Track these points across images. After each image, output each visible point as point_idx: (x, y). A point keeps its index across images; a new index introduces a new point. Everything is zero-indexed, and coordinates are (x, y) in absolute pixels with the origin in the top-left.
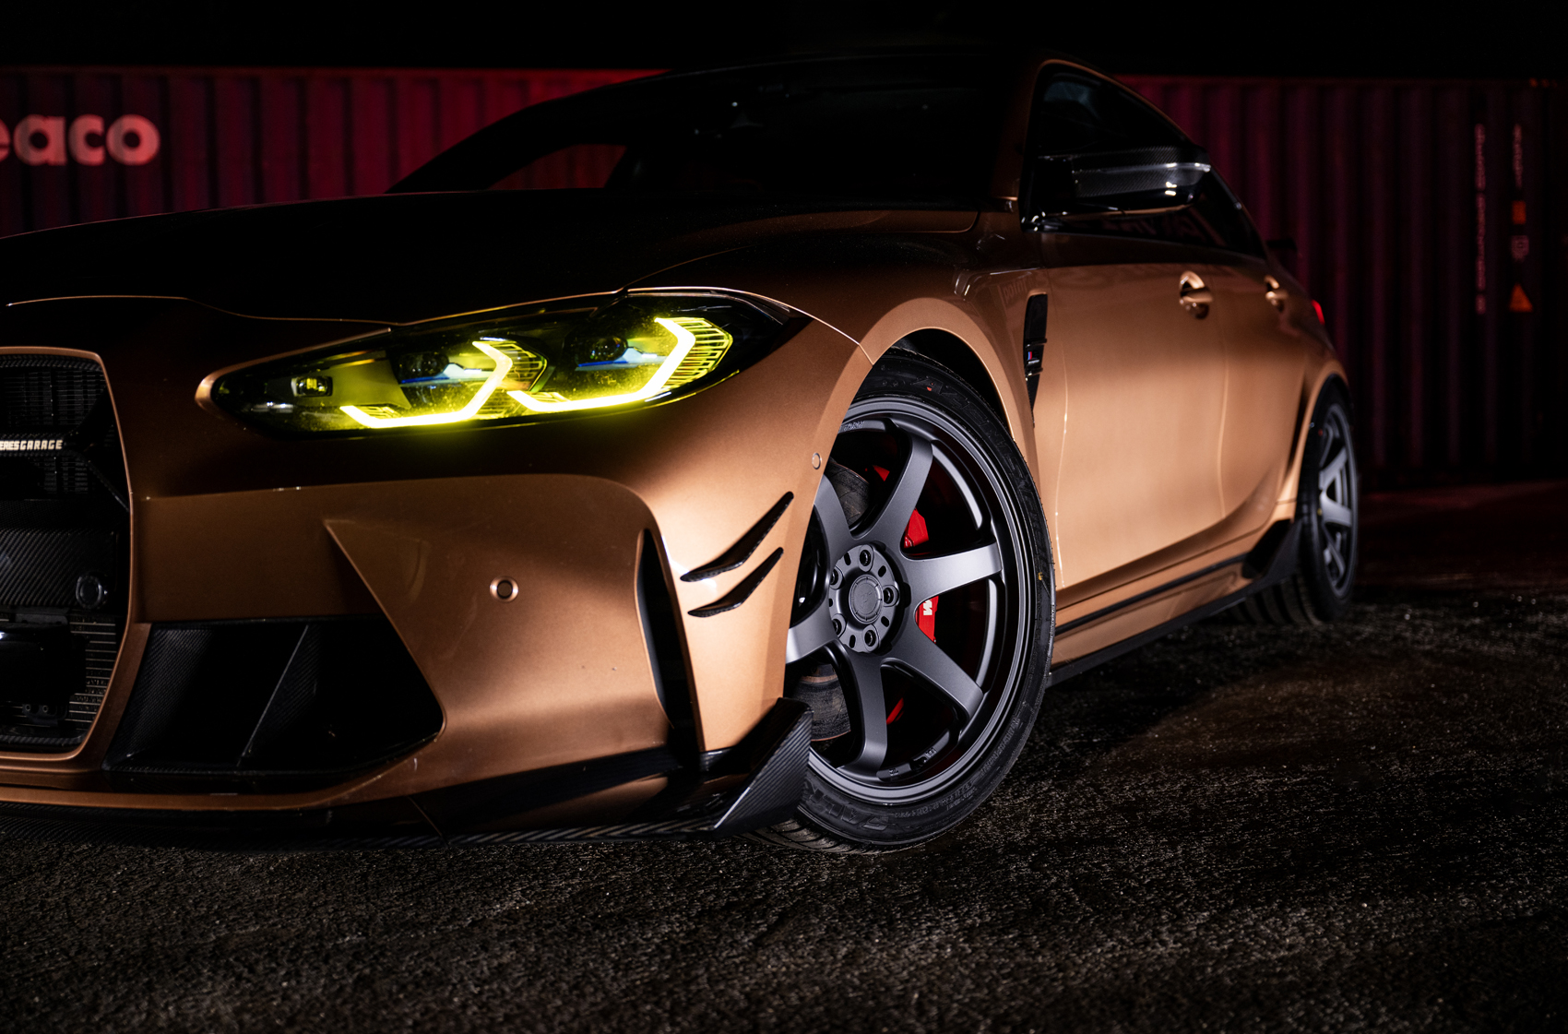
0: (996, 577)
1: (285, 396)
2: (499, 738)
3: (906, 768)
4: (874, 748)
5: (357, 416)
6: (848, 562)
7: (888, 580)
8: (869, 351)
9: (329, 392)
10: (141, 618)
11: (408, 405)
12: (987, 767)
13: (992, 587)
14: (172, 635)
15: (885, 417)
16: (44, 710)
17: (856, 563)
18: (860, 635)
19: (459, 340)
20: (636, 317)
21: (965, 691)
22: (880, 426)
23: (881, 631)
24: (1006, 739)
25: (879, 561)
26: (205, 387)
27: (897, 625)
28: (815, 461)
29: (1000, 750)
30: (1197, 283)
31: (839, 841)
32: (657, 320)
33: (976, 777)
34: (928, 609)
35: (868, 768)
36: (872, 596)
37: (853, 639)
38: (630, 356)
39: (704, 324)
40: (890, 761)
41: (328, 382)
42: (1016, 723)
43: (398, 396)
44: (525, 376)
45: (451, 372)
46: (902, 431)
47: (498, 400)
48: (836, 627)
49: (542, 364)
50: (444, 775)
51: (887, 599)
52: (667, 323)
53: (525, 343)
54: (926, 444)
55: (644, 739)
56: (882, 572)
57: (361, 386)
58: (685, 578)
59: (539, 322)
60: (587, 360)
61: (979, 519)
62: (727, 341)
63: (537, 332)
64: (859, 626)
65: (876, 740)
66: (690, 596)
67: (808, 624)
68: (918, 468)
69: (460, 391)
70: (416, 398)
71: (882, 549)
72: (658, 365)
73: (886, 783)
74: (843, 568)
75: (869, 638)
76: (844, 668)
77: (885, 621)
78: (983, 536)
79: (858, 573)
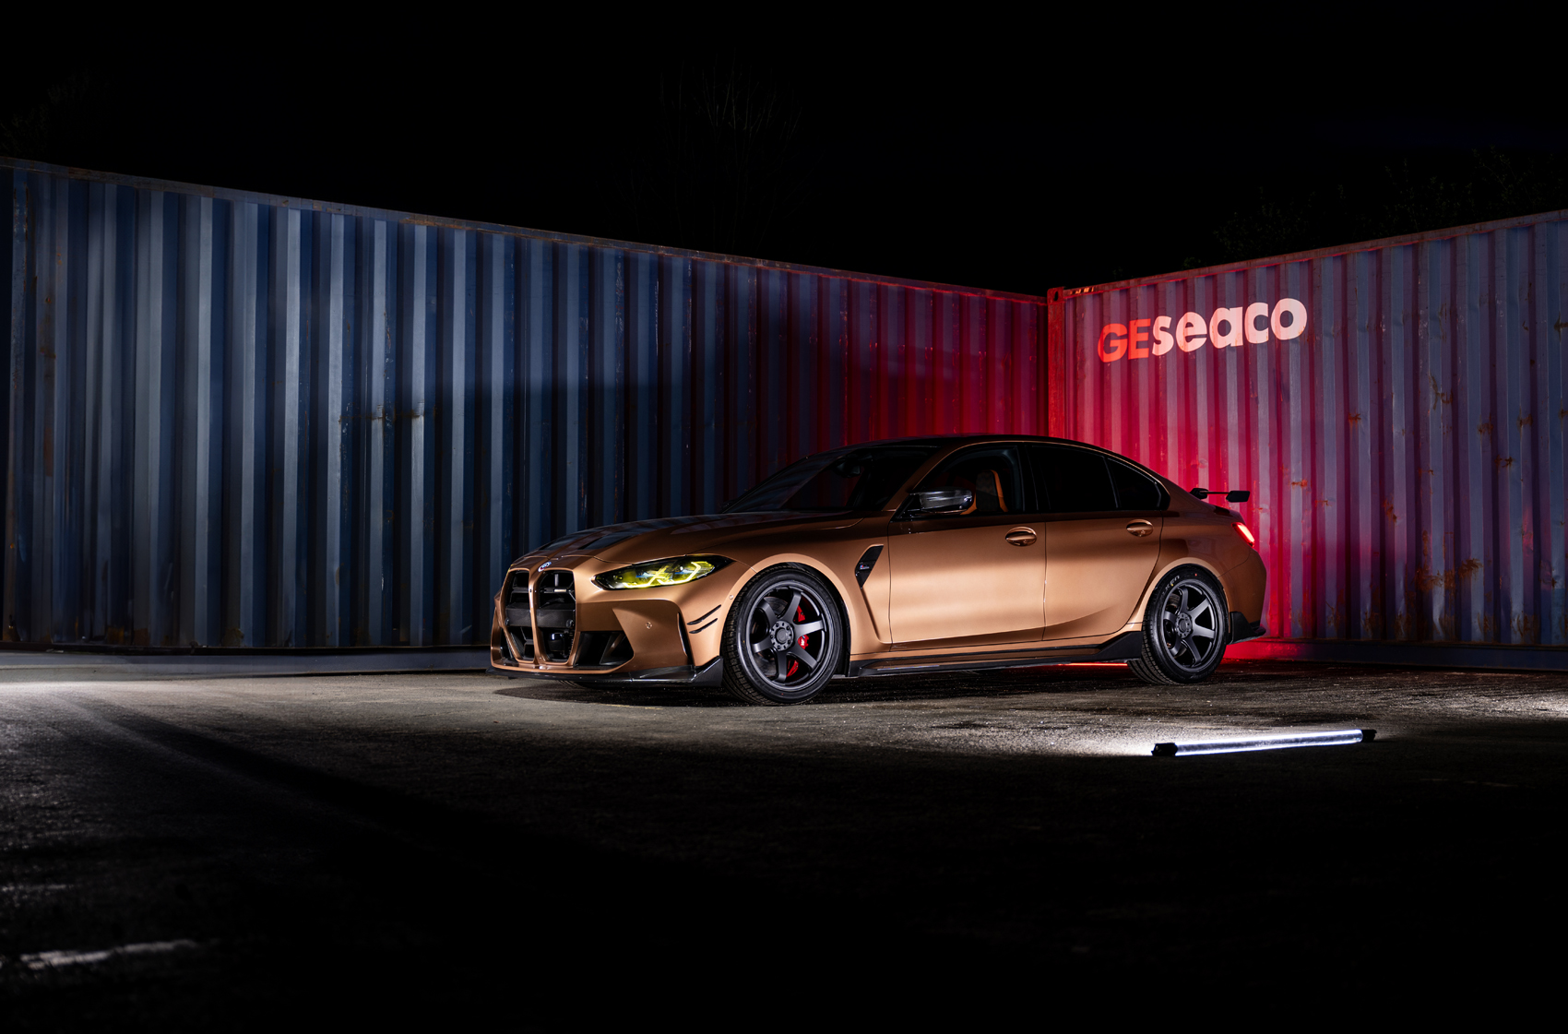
0: (823, 629)
1: (611, 579)
6: (777, 625)
7: (790, 631)
8: (756, 569)
13: (822, 634)
15: (787, 586)
17: (785, 627)
18: (782, 647)
19: (649, 567)
20: (687, 562)
21: (812, 663)
22: (786, 588)
23: (788, 645)
25: (787, 625)
27: (793, 643)
28: (731, 598)
32: (691, 562)
34: (802, 639)
35: (780, 681)
36: (785, 635)
37: (779, 648)
38: (685, 571)
39: (706, 562)
40: (788, 680)
42: (827, 674)
44: (663, 575)
46: (792, 589)
47: (655, 581)
48: (772, 644)
50: (635, 667)
51: (791, 635)
52: (693, 563)
54: (799, 593)
55: (682, 662)
56: (788, 628)
58: (689, 623)
59: (667, 562)
61: (818, 614)
62: (712, 567)
64: (782, 644)
66: (690, 628)
67: (762, 642)
68: (797, 599)
71: (788, 622)
72: (691, 573)
73: (786, 686)
74: (775, 627)
75: (785, 647)
76: (775, 654)
77: (789, 642)
78: (818, 618)
79: (781, 628)
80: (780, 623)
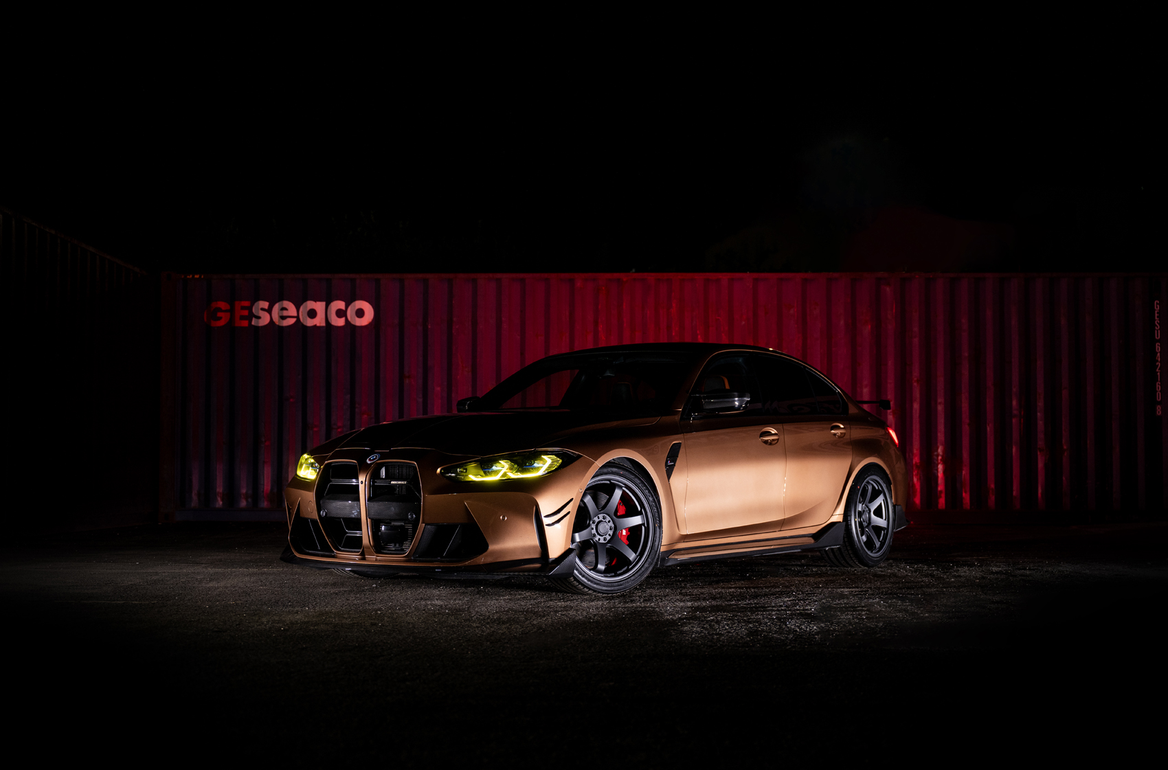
0: (643, 524)
1: (455, 472)
2: (502, 552)
3: (613, 574)
4: (601, 567)
5: (472, 477)
6: (599, 518)
7: (611, 524)
8: (599, 463)
9: (466, 472)
10: (423, 523)
11: (484, 475)
12: (636, 575)
13: (643, 527)
14: (429, 527)
15: (609, 480)
16: (397, 545)
17: (601, 518)
18: (602, 538)
19: (495, 460)
20: (537, 456)
21: (632, 556)
22: (608, 482)
23: (608, 538)
24: (643, 569)
25: (608, 518)
26: (439, 470)
27: (613, 537)
28: (581, 491)
29: (641, 571)
30: (774, 431)
31: (590, 589)
32: (543, 456)
33: (633, 578)
34: (624, 532)
35: (599, 572)
36: (606, 527)
37: (599, 539)
38: (535, 465)
39: (554, 457)
40: (607, 571)
41: (466, 469)
42: (646, 565)
43: (482, 473)
44: (511, 469)
45: (494, 468)
46: (614, 483)
47: (505, 474)
48: (594, 535)
49: (516, 466)
50: (489, 560)
51: (611, 528)
52: (544, 457)
53: (512, 461)
54: (620, 487)
55: (536, 555)
56: (609, 522)
57: (474, 471)
58: (545, 517)
59: (516, 456)
60: (526, 465)
61: (639, 509)
62: (561, 461)
63: (515, 458)
64: (602, 536)
65: (602, 564)
66: (546, 521)
67: (585, 532)
68: (618, 494)
69: (497, 472)
70: (486, 474)
71: (609, 515)
72: (542, 467)
73: (605, 576)
74: (596, 519)
75: (605, 539)
76: (595, 546)
77: (609, 535)
78: (639, 513)
79: (601, 521)
80: (601, 516)
